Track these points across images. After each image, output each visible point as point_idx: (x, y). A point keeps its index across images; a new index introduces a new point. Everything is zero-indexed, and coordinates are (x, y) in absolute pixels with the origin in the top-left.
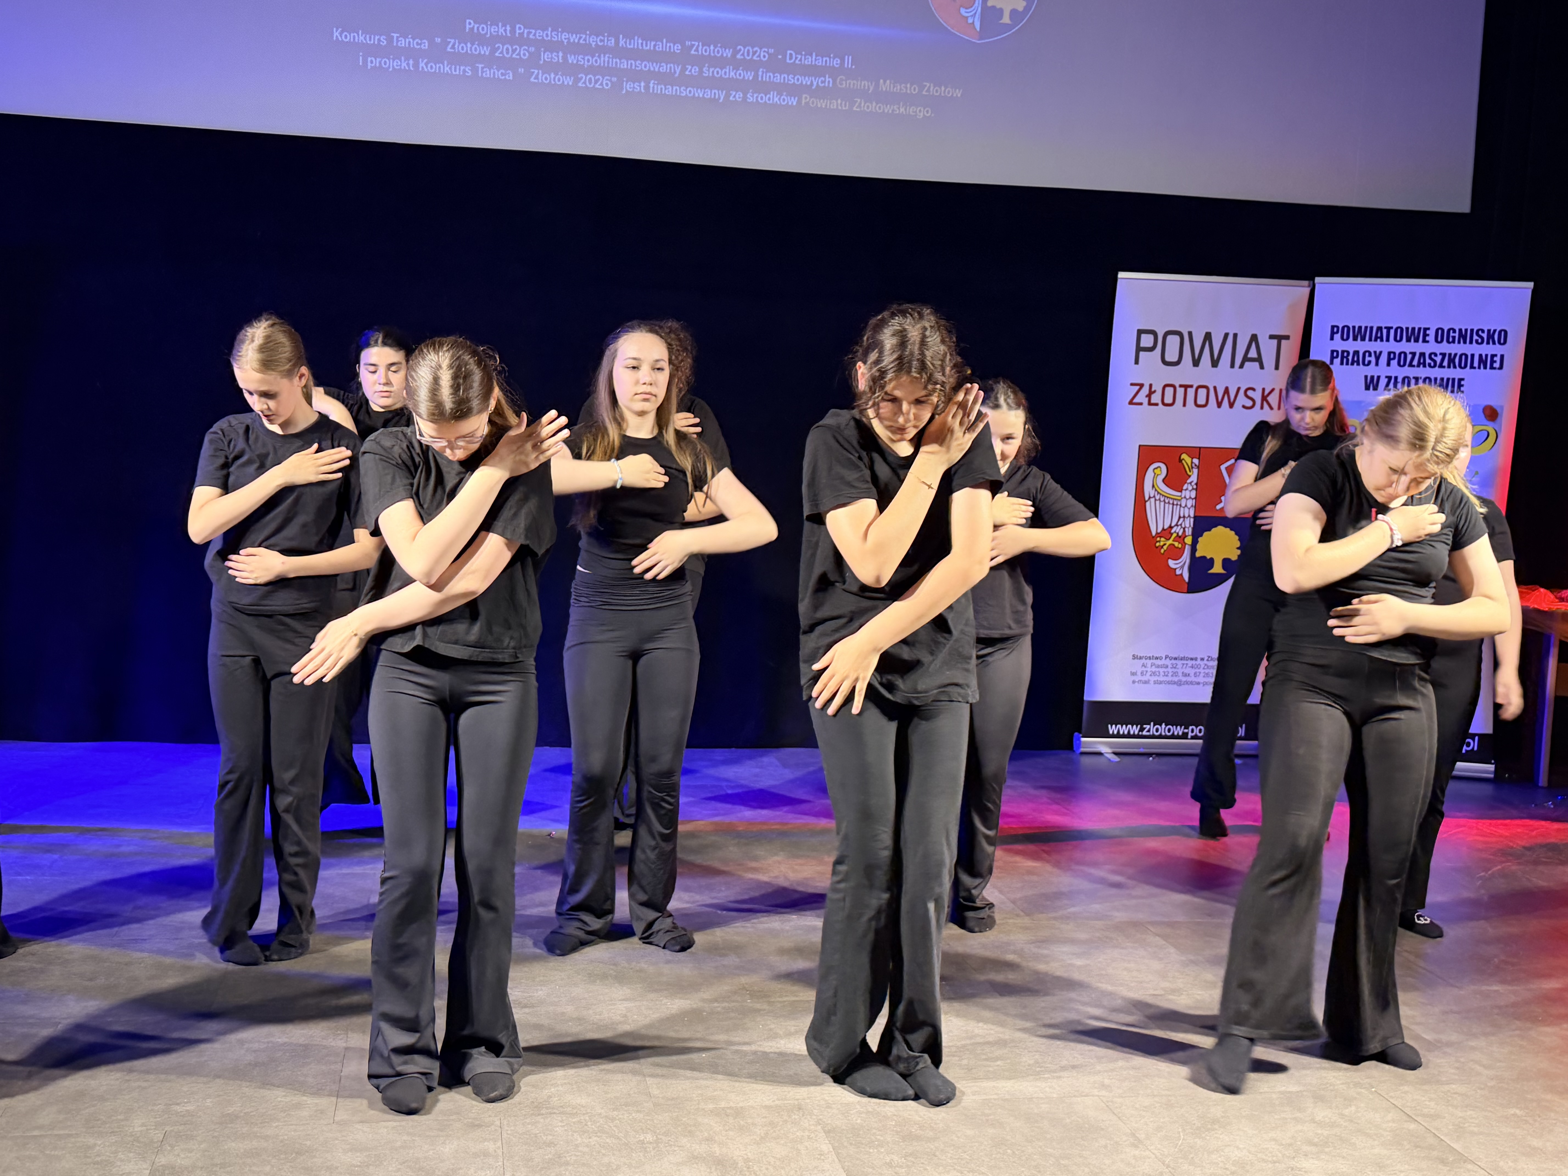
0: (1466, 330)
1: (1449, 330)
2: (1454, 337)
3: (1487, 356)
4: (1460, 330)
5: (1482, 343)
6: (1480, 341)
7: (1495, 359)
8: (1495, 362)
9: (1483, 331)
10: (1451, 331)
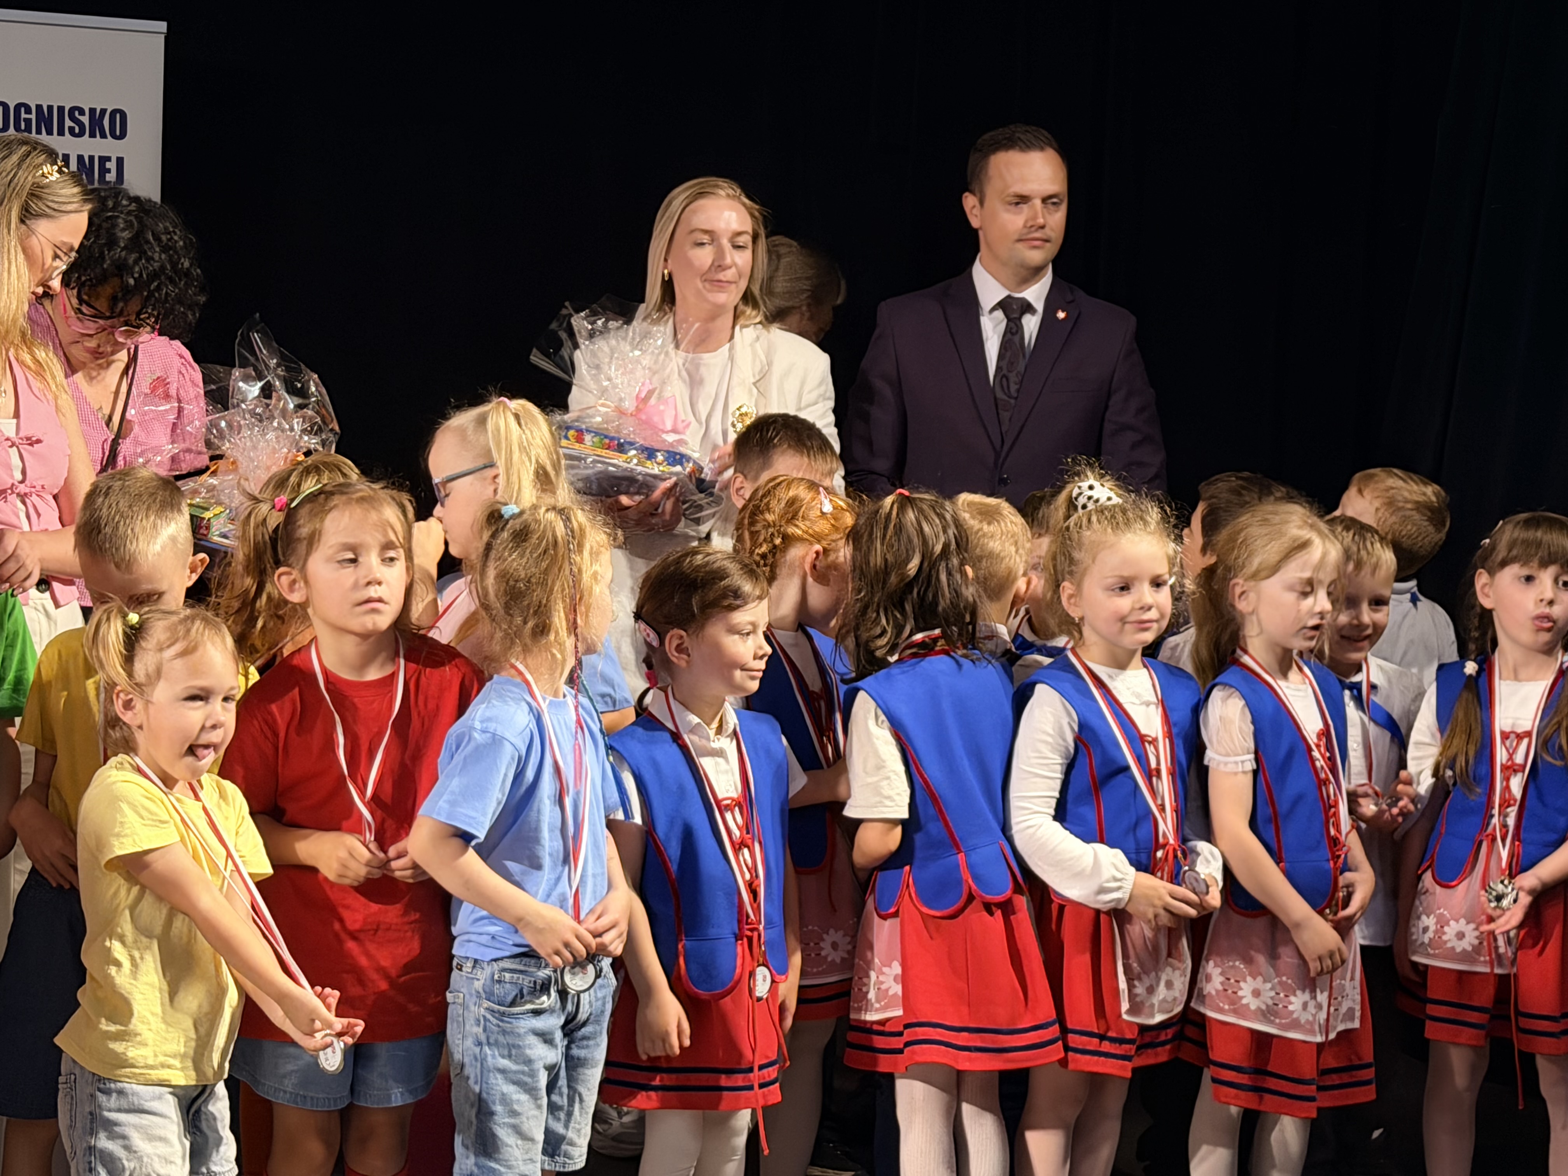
0: (50, 108)
1: (18, 107)
2: (28, 122)
3: (91, 158)
4: (39, 107)
5: (81, 134)
6: (77, 130)
7: (108, 165)
8: (109, 171)
9: (82, 112)
10: (23, 110)
